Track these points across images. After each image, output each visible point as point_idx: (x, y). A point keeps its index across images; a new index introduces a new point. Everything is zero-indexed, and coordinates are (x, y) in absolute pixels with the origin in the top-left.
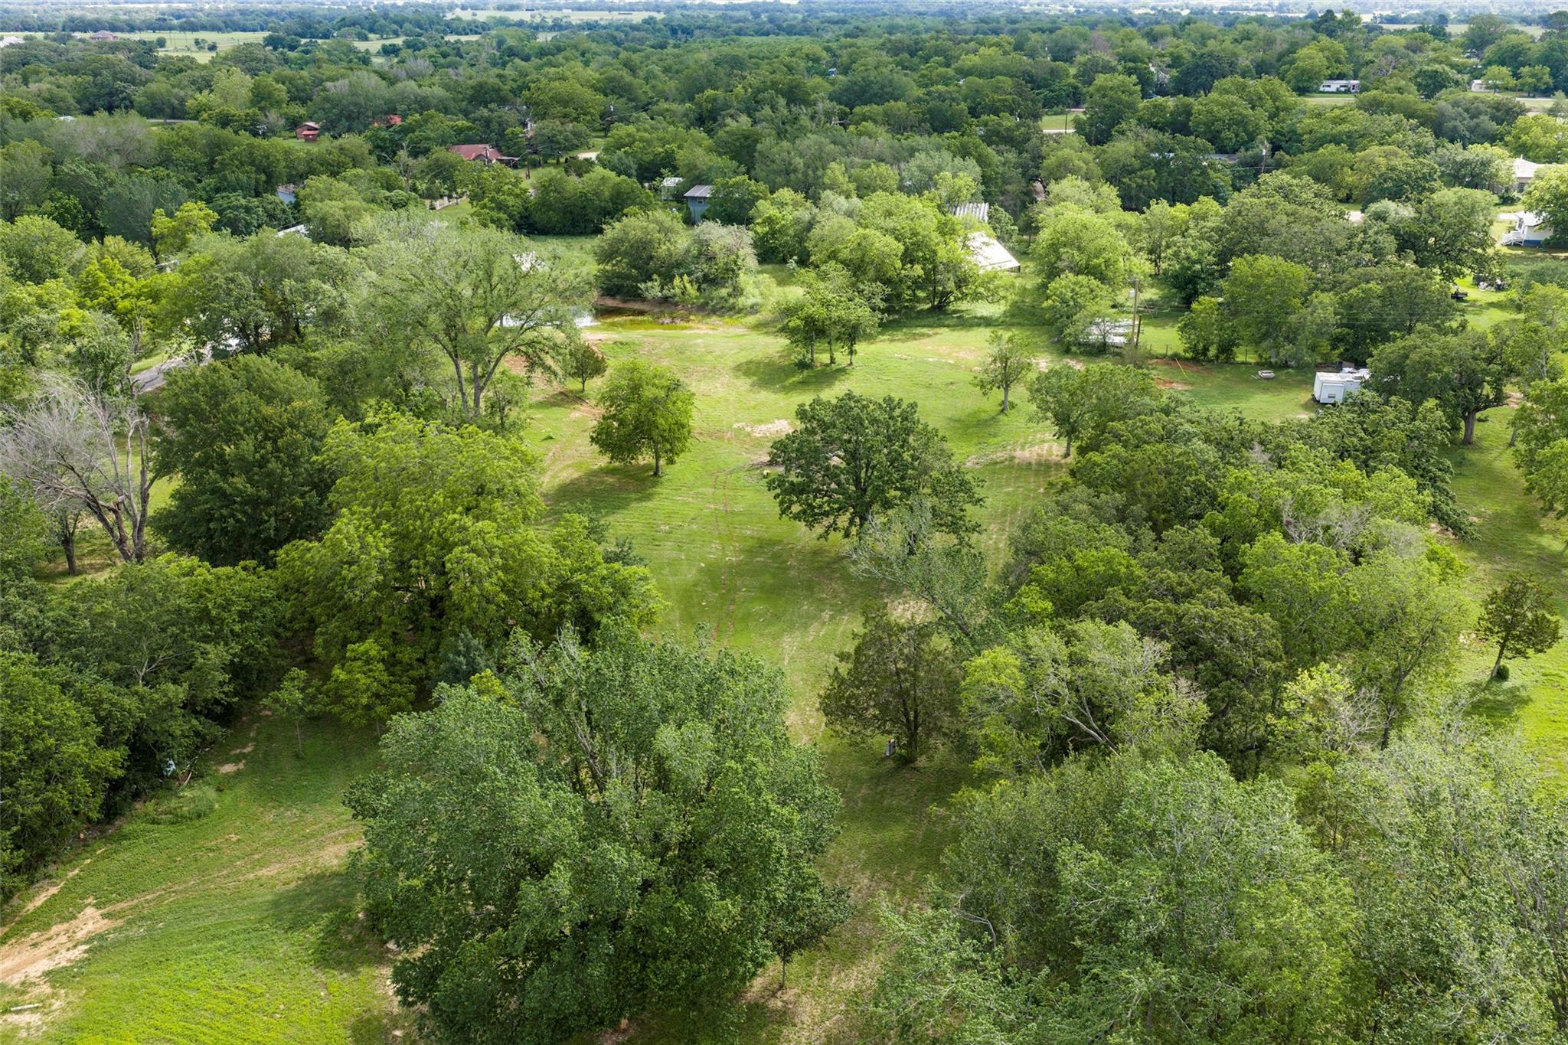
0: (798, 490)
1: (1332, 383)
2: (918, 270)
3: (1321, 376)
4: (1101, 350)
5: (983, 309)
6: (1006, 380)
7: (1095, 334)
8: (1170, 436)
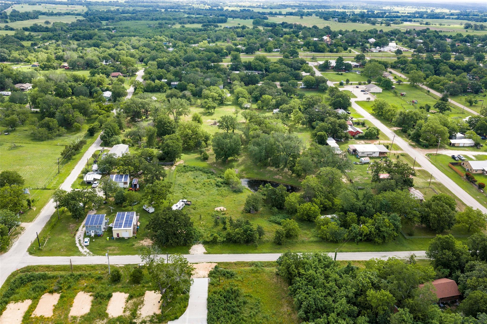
0: (221, 126)
1: (276, 111)
2: (220, 98)
3: (274, 110)
4: (246, 108)
5: (229, 103)
6: (237, 113)
7: (246, 106)
8: (259, 117)
